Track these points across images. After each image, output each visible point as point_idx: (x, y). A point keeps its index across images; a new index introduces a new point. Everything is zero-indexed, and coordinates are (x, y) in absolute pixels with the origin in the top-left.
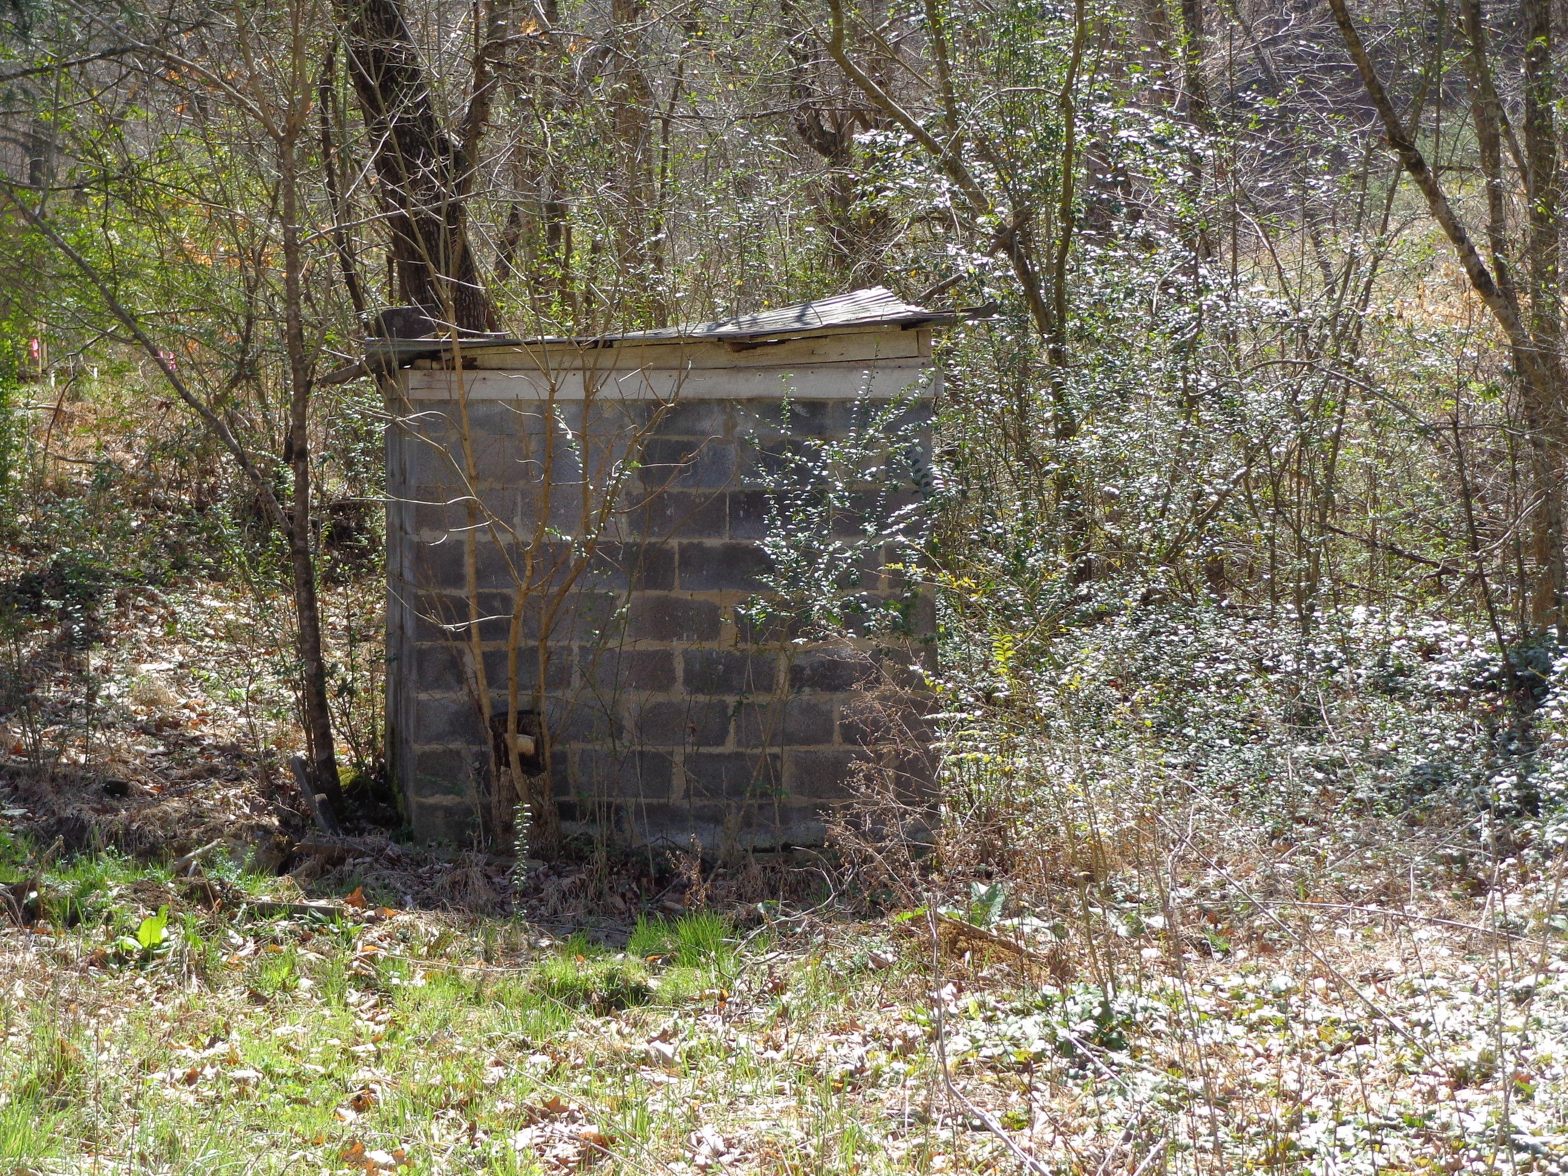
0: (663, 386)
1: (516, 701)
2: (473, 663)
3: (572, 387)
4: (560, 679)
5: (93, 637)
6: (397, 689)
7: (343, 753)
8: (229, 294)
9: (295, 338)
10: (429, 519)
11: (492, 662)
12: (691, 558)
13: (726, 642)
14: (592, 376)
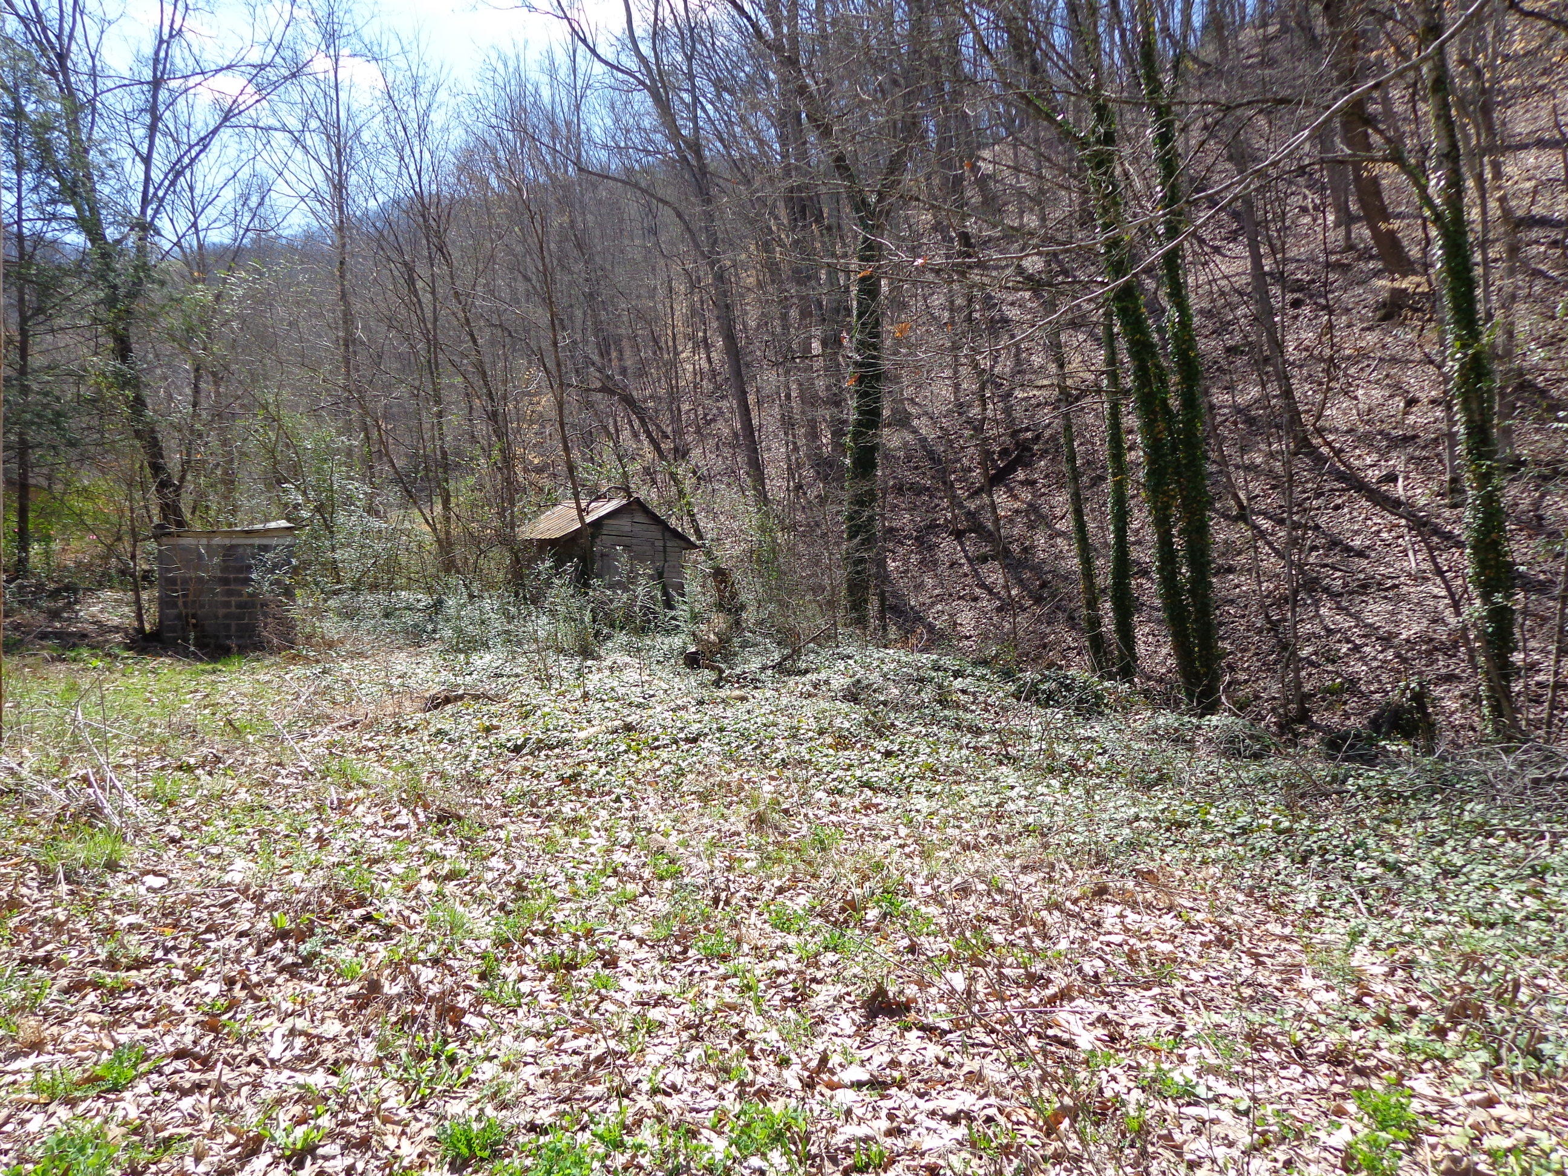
0: (227, 542)
1: (191, 611)
2: (180, 603)
3: (204, 541)
4: (202, 606)
5: (77, 602)
6: (161, 612)
7: (147, 627)
8: (114, 519)
9: (133, 530)
10: (169, 571)
11: (185, 604)
12: (236, 580)
13: (244, 599)
14: (210, 538)
